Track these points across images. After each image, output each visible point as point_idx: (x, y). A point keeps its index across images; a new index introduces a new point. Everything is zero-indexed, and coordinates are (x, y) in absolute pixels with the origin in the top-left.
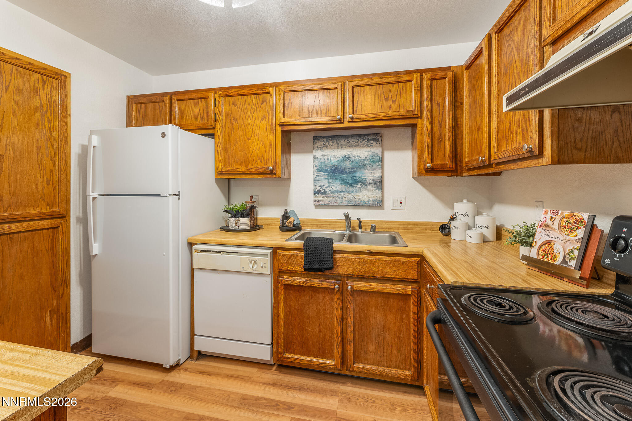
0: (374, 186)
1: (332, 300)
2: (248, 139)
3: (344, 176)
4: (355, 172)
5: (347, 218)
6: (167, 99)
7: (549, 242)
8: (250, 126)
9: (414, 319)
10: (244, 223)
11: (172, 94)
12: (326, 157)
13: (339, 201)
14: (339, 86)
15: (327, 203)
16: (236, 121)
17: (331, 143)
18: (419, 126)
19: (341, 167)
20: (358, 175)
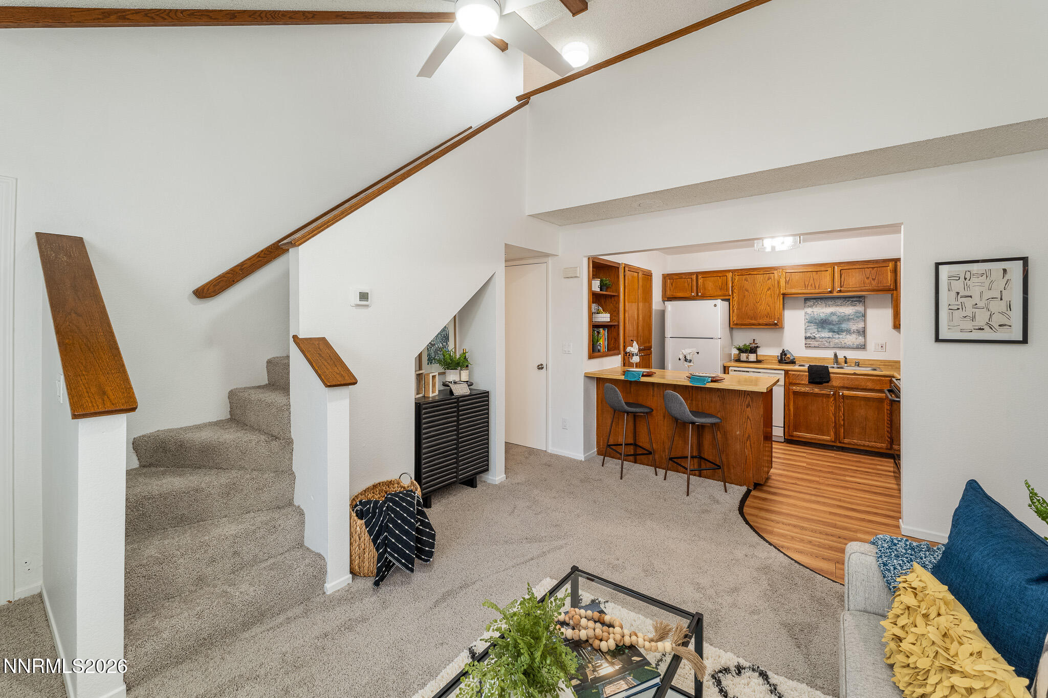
0: (858, 334)
1: (828, 402)
2: (756, 302)
3: (831, 326)
4: (840, 324)
5: (836, 355)
6: (694, 277)
8: (758, 294)
9: (887, 413)
10: (752, 357)
11: (697, 274)
12: (815, 313)
13: (827, 344)
14: (830, 269)
15: (817, 346)
16: (747, 291)
17: (820, 303)
18: (894, 295)
19: (829, 320)
20: (844, 326)
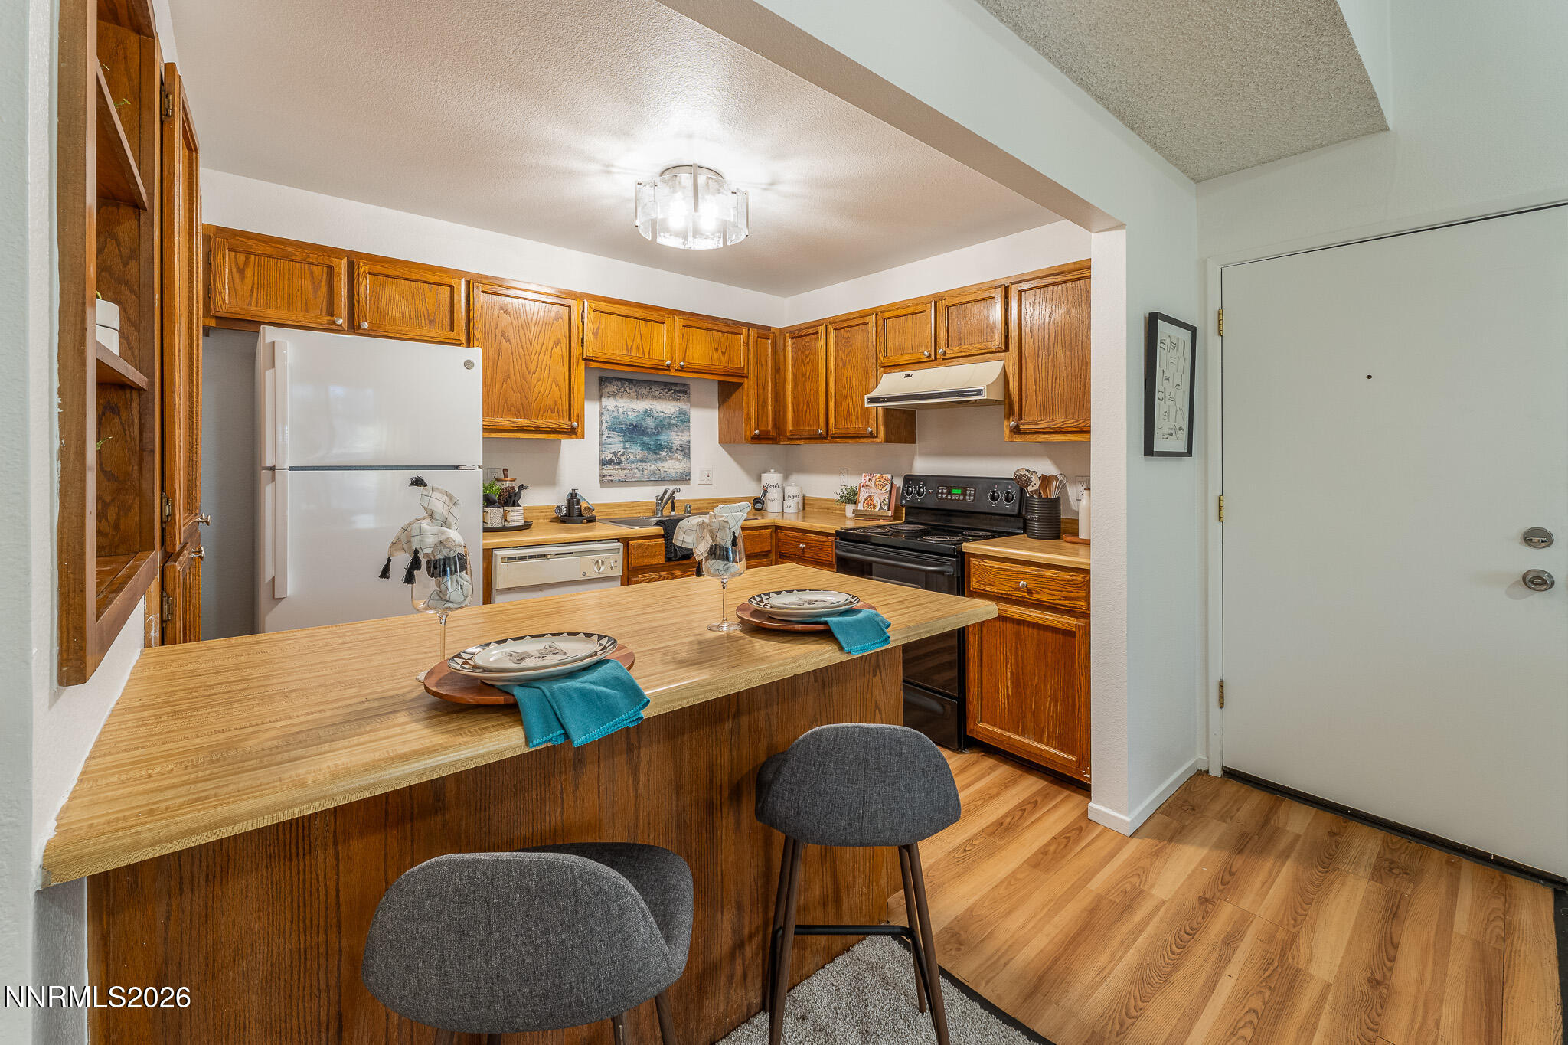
0: (682, 453)
2: (529, 373)
3: (646, 439)
4: (658, 433)
7: (870, 497)
8: (534, 352)
11: (352, 256)
13: (638, 474)
14: (669, 320)
16: (507, 339)
17: (627, 389)
18: (746, 385)
19: (642, 426)
